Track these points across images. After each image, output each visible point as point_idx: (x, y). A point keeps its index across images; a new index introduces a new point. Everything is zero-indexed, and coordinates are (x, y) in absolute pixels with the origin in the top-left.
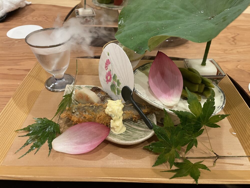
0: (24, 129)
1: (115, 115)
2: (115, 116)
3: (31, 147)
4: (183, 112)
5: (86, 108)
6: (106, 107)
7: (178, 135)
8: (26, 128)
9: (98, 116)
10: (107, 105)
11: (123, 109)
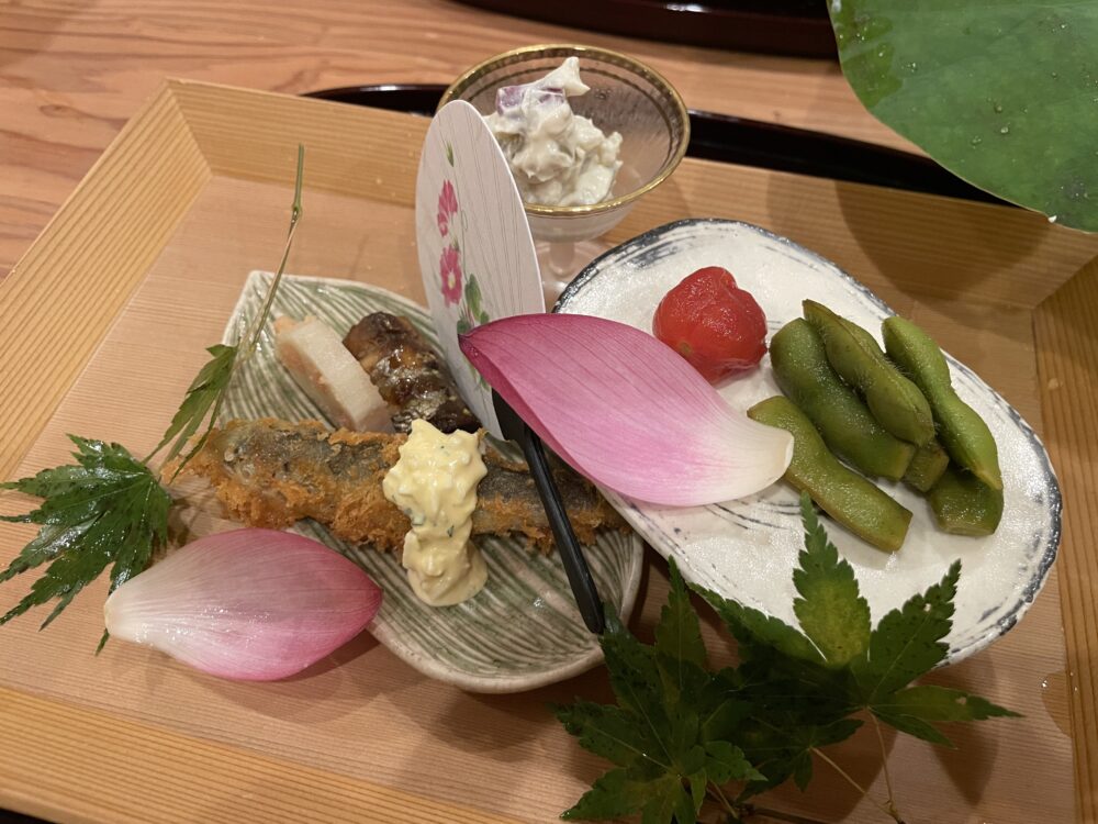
0: (23, 484)
1: (425, 519)
2: (427, 521)
3: (33, 588)
4: (764, 616)
5: (294, 447)
6: (397, 457)
7: (712, 717)
8: (31, 479)
9: (347, 499)
10: (401, 449)
11: (482, 488)
